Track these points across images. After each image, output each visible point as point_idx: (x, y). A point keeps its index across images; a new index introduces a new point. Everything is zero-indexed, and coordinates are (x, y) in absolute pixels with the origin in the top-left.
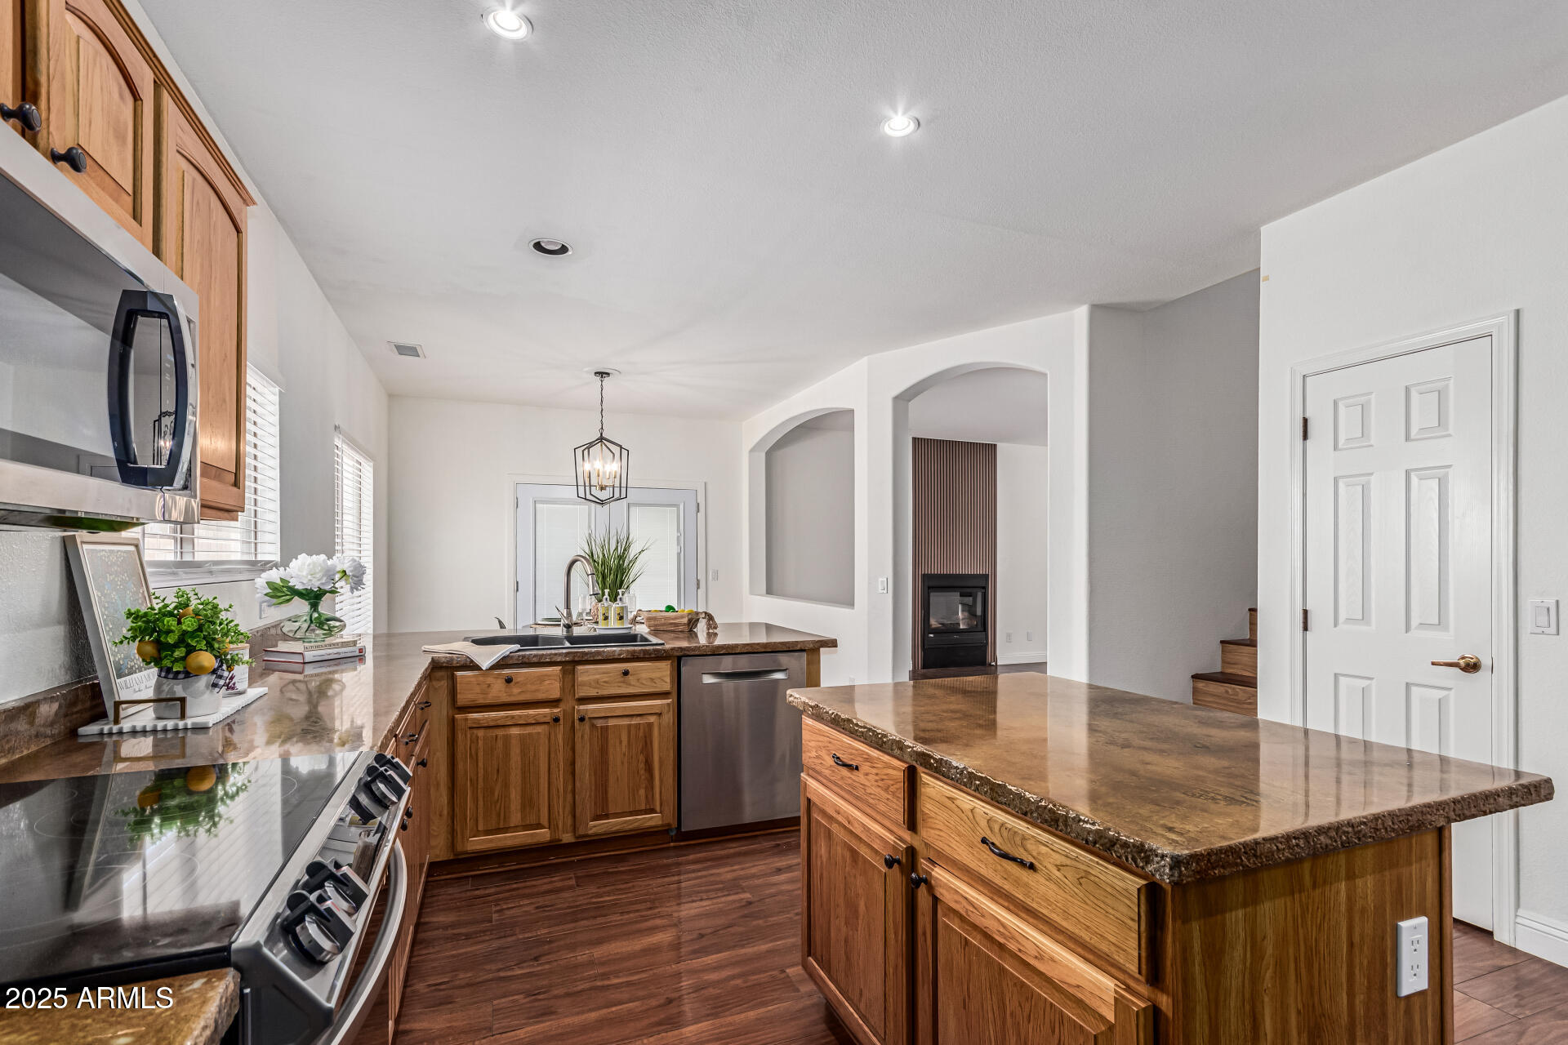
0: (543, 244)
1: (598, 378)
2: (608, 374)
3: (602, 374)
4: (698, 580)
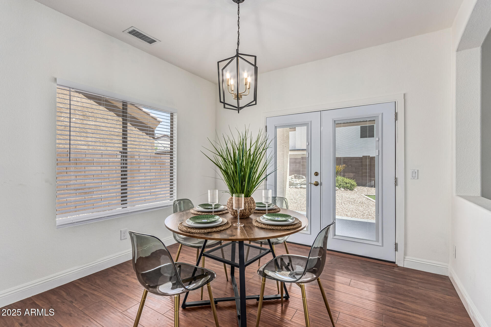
4: (396, 178)
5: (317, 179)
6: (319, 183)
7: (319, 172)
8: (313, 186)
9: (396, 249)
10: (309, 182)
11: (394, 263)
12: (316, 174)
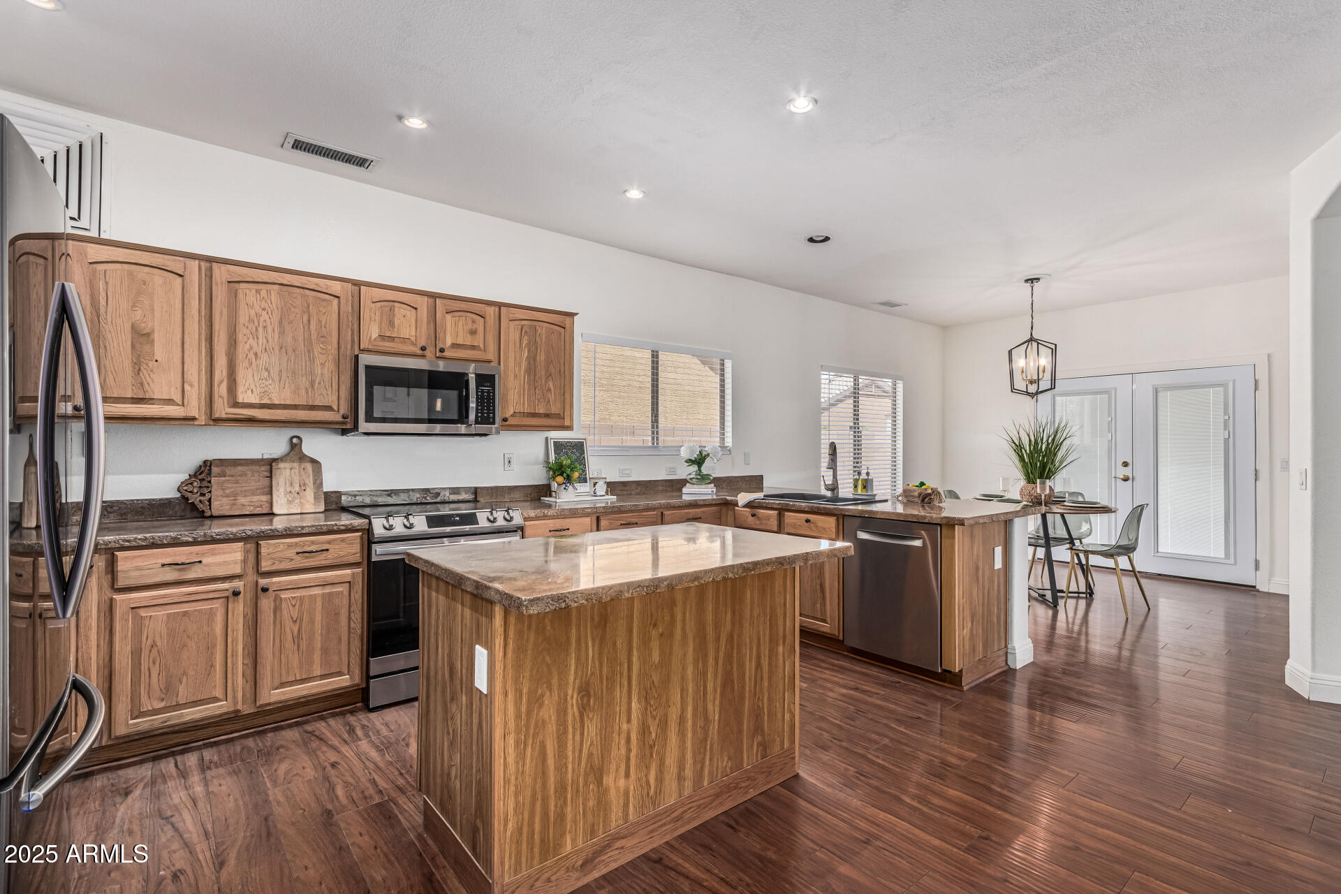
0: (814, 238)
1: (1028, 284)
2: (1038, 279)
3: (1032, 280)
4: (1256, 470)
5: (1127, 471)
6: (1131, 477)
7: (1130, 462)
8: (1120, 483)
9: (1257, 568)
10: (1113, 475)
11: (1255, 587)
12: (1125, 464)
